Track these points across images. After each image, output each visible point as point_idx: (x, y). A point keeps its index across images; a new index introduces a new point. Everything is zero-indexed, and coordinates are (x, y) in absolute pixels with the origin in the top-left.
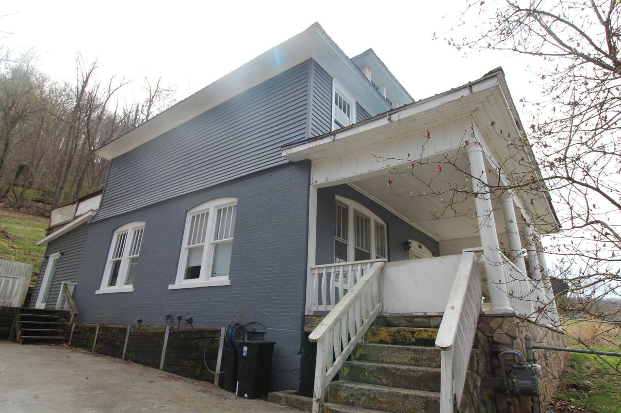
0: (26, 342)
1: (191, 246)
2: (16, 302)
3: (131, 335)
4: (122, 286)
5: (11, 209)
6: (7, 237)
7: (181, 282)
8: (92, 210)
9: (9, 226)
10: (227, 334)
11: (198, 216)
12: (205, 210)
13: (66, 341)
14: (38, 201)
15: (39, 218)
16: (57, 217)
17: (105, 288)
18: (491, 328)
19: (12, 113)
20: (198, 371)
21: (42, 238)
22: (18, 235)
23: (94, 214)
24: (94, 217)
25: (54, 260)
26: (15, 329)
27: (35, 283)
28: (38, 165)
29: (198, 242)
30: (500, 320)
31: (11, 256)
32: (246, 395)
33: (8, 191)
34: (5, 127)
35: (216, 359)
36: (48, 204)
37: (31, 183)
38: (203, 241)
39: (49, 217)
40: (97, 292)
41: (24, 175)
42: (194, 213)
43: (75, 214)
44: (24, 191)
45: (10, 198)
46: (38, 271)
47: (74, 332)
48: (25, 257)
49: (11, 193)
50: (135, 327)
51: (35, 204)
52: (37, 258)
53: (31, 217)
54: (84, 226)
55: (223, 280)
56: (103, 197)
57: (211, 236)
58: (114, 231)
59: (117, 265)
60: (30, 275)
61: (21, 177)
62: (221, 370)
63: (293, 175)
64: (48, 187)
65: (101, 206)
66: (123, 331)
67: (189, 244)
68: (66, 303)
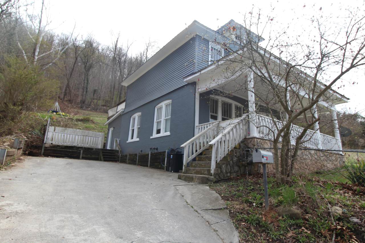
0: (105, 161)
1: (157, 121)
2: (100, 146)
3: (139, 156)
4: (136, 139)
5: (93, 111)
6: (94, 122)
7: (155, 135)
8: (122, 109)
9: (94, 118)
10: (168, 152)
11: (159, 108)
12: (161, 106)
13: (118, 161)
14: (104, 106)
15: (105, 114)
16: (111, 113)
17: (130, 140)
18: (248, 143)
19: (88, 65)
20: (160, 166)
21: (106, 122)
22: (97, 122)
23: (123, 110)
24: (123, 112)
25: (112, 131)
26: (101, 157)
27: (106, 141)
28: (101, 88)
29: (160, 119)
30: (251, 139)
31: (96, 130)
32: (172, 171)
33: (91, 103)
34: (86, 72)
35: (165, 161)
36: (108, 107)
37: (100, 98)
38: (161, 119)
39: (107, 113)
40: (127, 142)
41: (96, 94)
42: (158, 107)
43: (117, 111)
44: (97, 102)
45: (92, 105)
46: (106, 136)
47: (121, 157)
48: (101, 130)
49: (92, 103)
50: (140, 153)
51: (103, 107)
52: (105, 131)
53: (102, 113)
54: (120, 116)
55: (168, 133)
56: (126, 103)
57: (163, 116)
58: (131, 117)
59: (133, 130)
60: (104, 138)
61: (95, 95)
62: (166, 165)
63: (190, 89)
64: (107, 98)
65: (125, 107)
66: (136, 155)
67: (157, 120)
68: (117, 147)
